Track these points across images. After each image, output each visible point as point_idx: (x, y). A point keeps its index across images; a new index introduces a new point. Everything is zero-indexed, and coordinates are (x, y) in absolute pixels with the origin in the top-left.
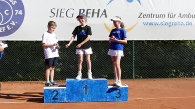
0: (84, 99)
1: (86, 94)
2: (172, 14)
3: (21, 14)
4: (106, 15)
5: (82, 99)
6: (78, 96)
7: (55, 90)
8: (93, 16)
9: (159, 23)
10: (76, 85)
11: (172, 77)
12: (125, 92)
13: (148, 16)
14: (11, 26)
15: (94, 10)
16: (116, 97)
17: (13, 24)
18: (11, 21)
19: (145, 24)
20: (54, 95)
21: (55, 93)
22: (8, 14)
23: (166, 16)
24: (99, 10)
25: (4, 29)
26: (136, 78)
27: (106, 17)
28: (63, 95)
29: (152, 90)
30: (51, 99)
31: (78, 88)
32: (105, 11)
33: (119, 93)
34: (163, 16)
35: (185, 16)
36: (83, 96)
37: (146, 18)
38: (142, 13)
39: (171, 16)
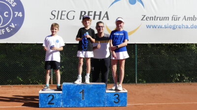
0: (81, 104)
1: (83, 99)
2: (176, 17)
3: (21, 16)
4: (107, 17)
5: (78, 104)
6: (75, 100)
7: (50, 95)
8: (94, 19)
9: (163, 26)
10: (72, 90)
11: (176, 81)
12: (124, 97)
13: (151, 18)
14: (10, 28)
15: (95, 12)
16: (115, 102)
17: (13, 26)
18: (10, 24)
19: (148, 27)
20: (50, 100)
21: (51, 97)
22: (7, 16)
23: (170, 19)
24: (101, 12)
25: (3, 32)
26: (139, 82)
27: (108, 19)
28: (59, 100)
29: (154, 95)
30: (46, 104)
31: (75, 92)
32: (107, 13)
33: (117, 98)
34: (167, 18)
35: (189, 18)
36: (80, 101)
37: (149, 21)
38: (145, 16)
39: (175, 18)
